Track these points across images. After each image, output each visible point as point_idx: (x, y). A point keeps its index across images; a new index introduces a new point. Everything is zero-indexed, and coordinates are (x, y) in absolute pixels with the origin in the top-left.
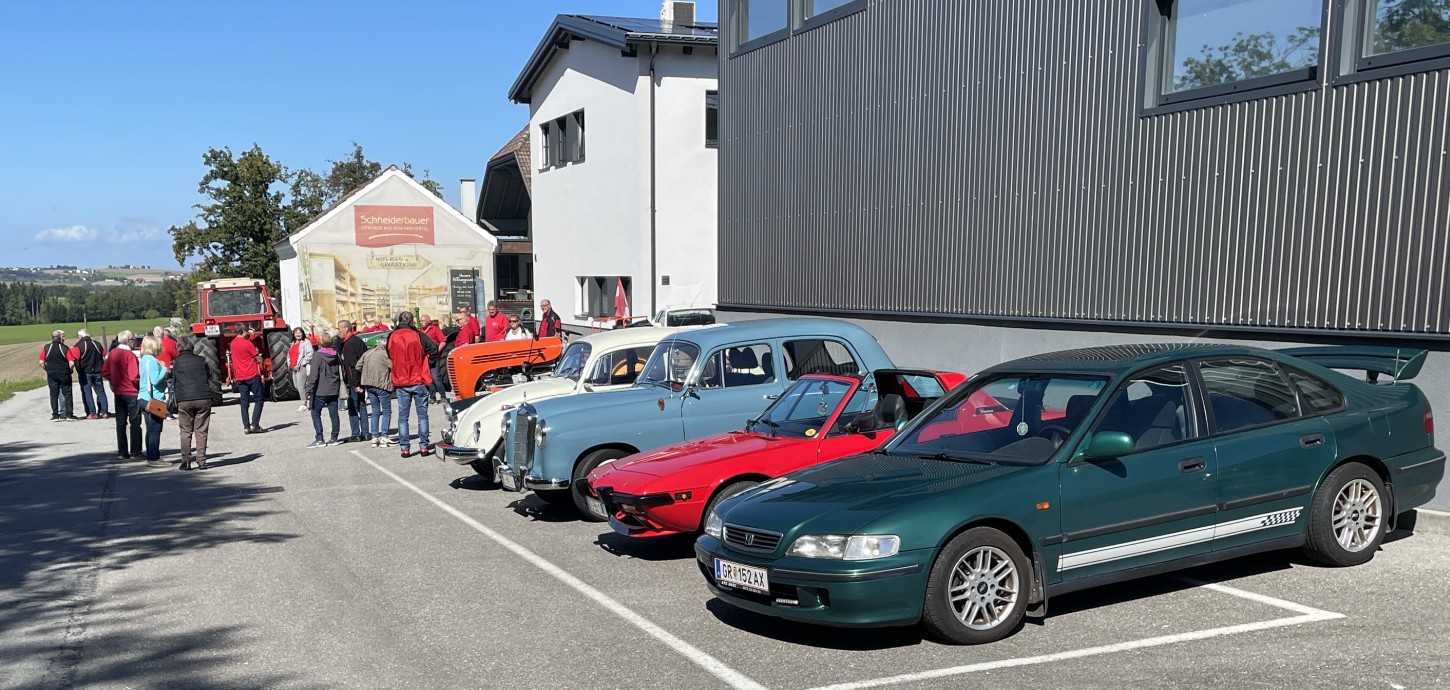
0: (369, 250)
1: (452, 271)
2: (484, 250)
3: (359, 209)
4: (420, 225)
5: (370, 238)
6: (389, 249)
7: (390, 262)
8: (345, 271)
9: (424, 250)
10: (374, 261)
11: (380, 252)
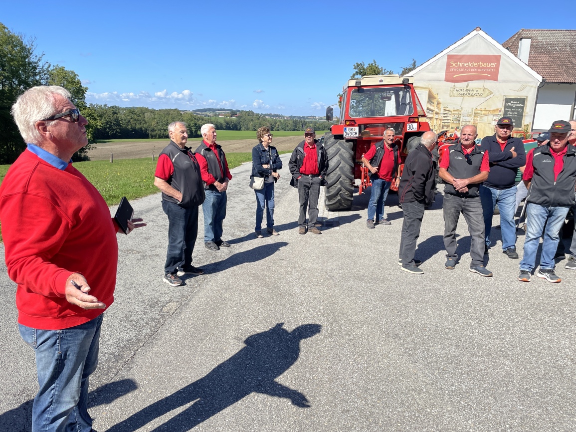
0: (453, 84)
1: (506, 99)
2: (532, 84)
3: (450, 57)
4: (490, 68)
5: (454, 77)
6: (466, 83)
7: (466, 92)
8: (434, 98)
9: (489, 84)
10: (455, 92)
11: (459, 85)
